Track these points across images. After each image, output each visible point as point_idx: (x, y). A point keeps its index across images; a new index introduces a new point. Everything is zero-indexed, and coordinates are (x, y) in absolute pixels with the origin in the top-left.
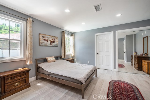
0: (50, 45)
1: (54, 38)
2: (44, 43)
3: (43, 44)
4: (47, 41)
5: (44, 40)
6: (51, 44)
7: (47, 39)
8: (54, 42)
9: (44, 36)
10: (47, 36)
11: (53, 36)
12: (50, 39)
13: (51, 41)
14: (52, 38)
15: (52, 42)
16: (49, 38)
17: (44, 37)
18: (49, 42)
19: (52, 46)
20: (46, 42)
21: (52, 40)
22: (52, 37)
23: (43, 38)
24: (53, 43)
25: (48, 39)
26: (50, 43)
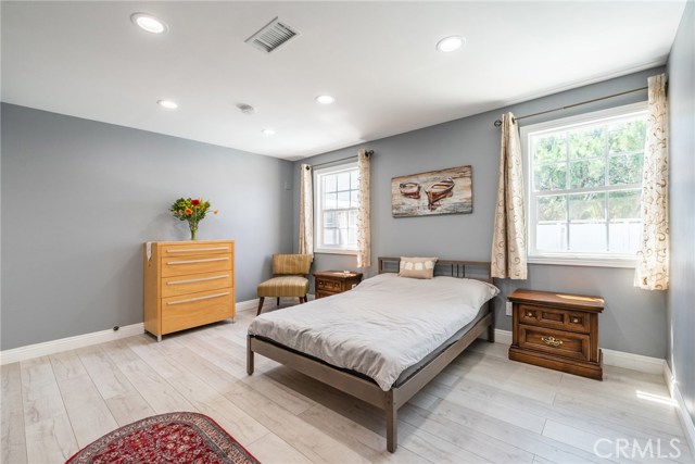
0: (428, 212)
1: (448, 177)
2: (405, 207)
3: (401, 211)
4: (416, 195)
5: (406, 195)
6: (431, 205)
7: (415, 189)
8: (448, 192)
9: (404, 181)
10: (414, 180)
11: (439, 172)
12: (429, 185)
13: (434, 195)
14: (435, 180)
15: (435, 199)
16: (423, 185)
17: (404, 186)
18: (425, 200)
19: (435, 212)
20: (411, 202)
21: (434, 191)
22: (437, 176)
23: (403, 190)
24: (441, 202)
25: (419, 188)
26: (427, 203)
